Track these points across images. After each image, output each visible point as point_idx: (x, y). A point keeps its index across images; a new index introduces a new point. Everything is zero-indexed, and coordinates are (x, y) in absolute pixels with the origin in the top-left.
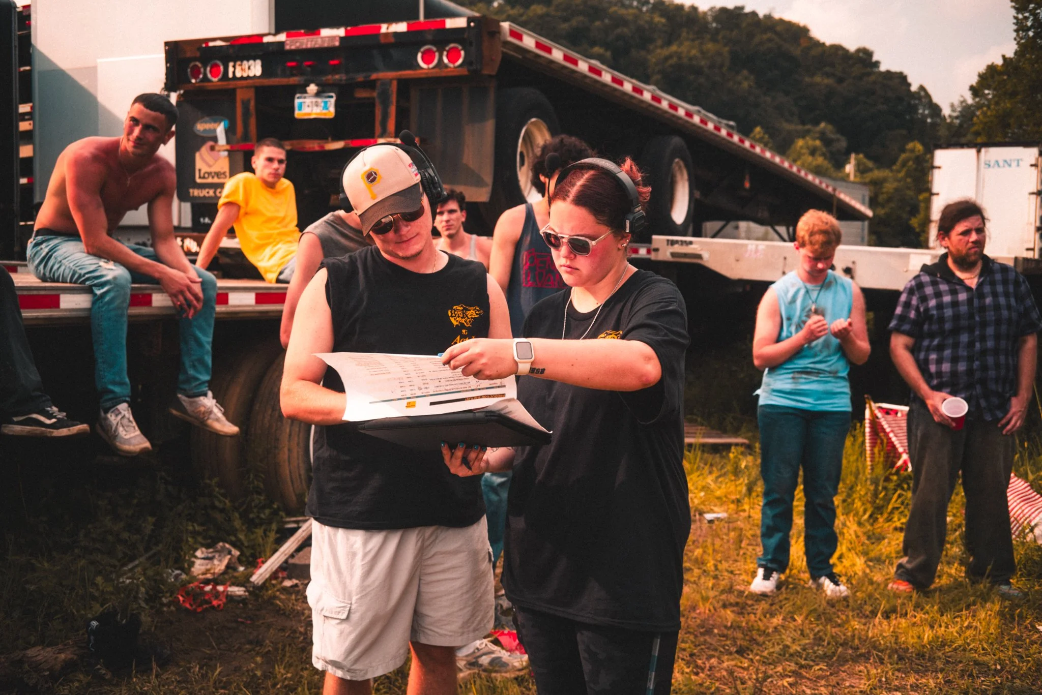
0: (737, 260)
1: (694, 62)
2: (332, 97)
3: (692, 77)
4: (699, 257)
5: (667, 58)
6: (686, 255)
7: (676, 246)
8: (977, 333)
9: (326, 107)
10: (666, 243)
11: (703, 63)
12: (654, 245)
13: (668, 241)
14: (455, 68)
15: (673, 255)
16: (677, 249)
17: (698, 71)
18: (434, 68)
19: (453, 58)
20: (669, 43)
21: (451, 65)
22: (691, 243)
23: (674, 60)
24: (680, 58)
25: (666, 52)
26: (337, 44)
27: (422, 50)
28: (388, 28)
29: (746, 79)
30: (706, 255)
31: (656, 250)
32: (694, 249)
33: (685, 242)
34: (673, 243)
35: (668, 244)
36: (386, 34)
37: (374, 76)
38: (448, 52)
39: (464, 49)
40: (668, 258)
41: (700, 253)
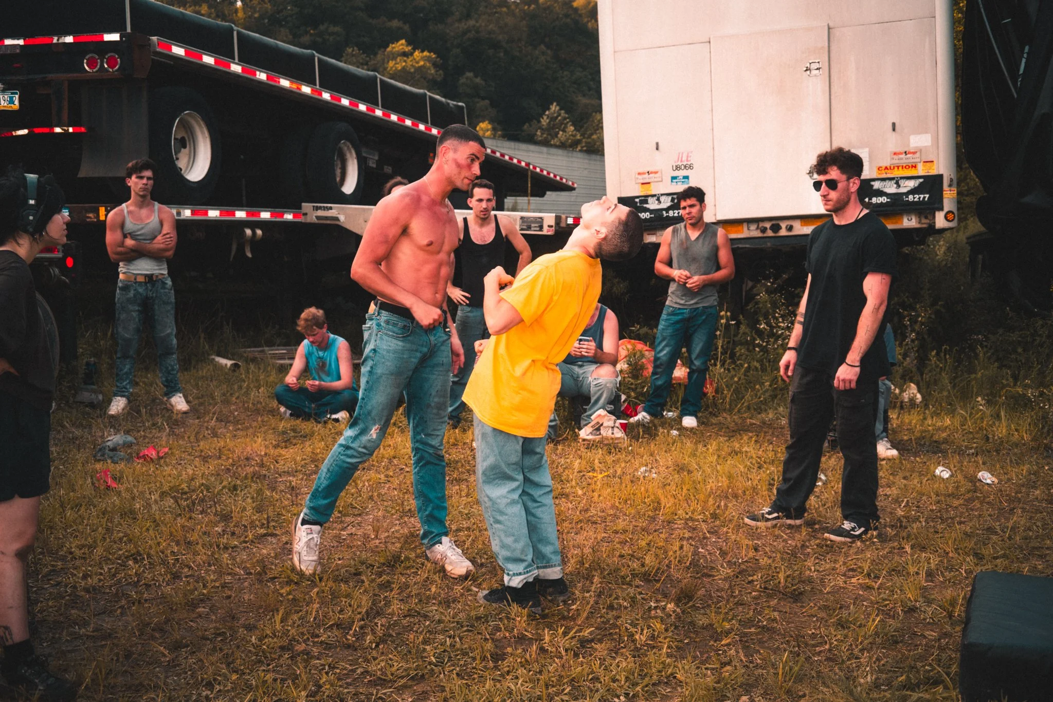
1: (493, 36)
2: (16, 94)
3: (491, 52)
4: (337, 219)
5: (465, 33)
6: (326, 218)
9: (11, 101)
10: (312, 209)
11: (500, 37)
12: (304, 210)
13: (314, 207)
14: (113, 72)
15: (318, 218)
16: (320, 213)
17: (496, 45)
18: (97, 72)
19: (112, 63)
20: (468, 16)
21: (111, 70)
22: (331, 208)
23: (471, 35)
24: (477, 32)
25: (463, 26)
26: (18, 51)
27: (87, 57)
28: (58, 40)
29: (543, 53)
30: (342, 218)
31: (305, 214)
32: (333, 213)
33: (327, 207)
34: (317, 208)
35: (314, 210)
36: (57, 44)
37: (51, 76)
38: (107, 59)
39: (119, 57)
40: (314, 220)
41: (338, 216)
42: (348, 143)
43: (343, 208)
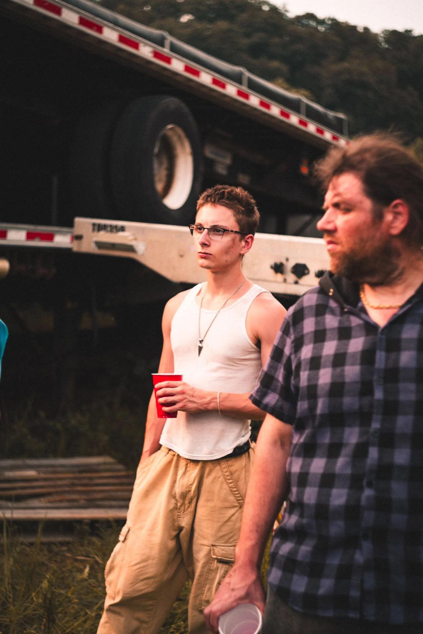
0: (181, 256)
4: (131, 249)
6: (113, 246)
7: (102, 233)
8: (376, 425)
10: (91, 228)
12: (77, 230)
13: (94, 225)
15: (100, 245)
16: (104, 237)
22: (122, 229)
30: (140, 247)
31: (80, 237)
32: (126, 237)
33: (116, 227)
34: (100, 228)
35: (94, 230)
40: (93, 249)
41: (133, 243)
42: (180, 131)
43: (143, 230)
